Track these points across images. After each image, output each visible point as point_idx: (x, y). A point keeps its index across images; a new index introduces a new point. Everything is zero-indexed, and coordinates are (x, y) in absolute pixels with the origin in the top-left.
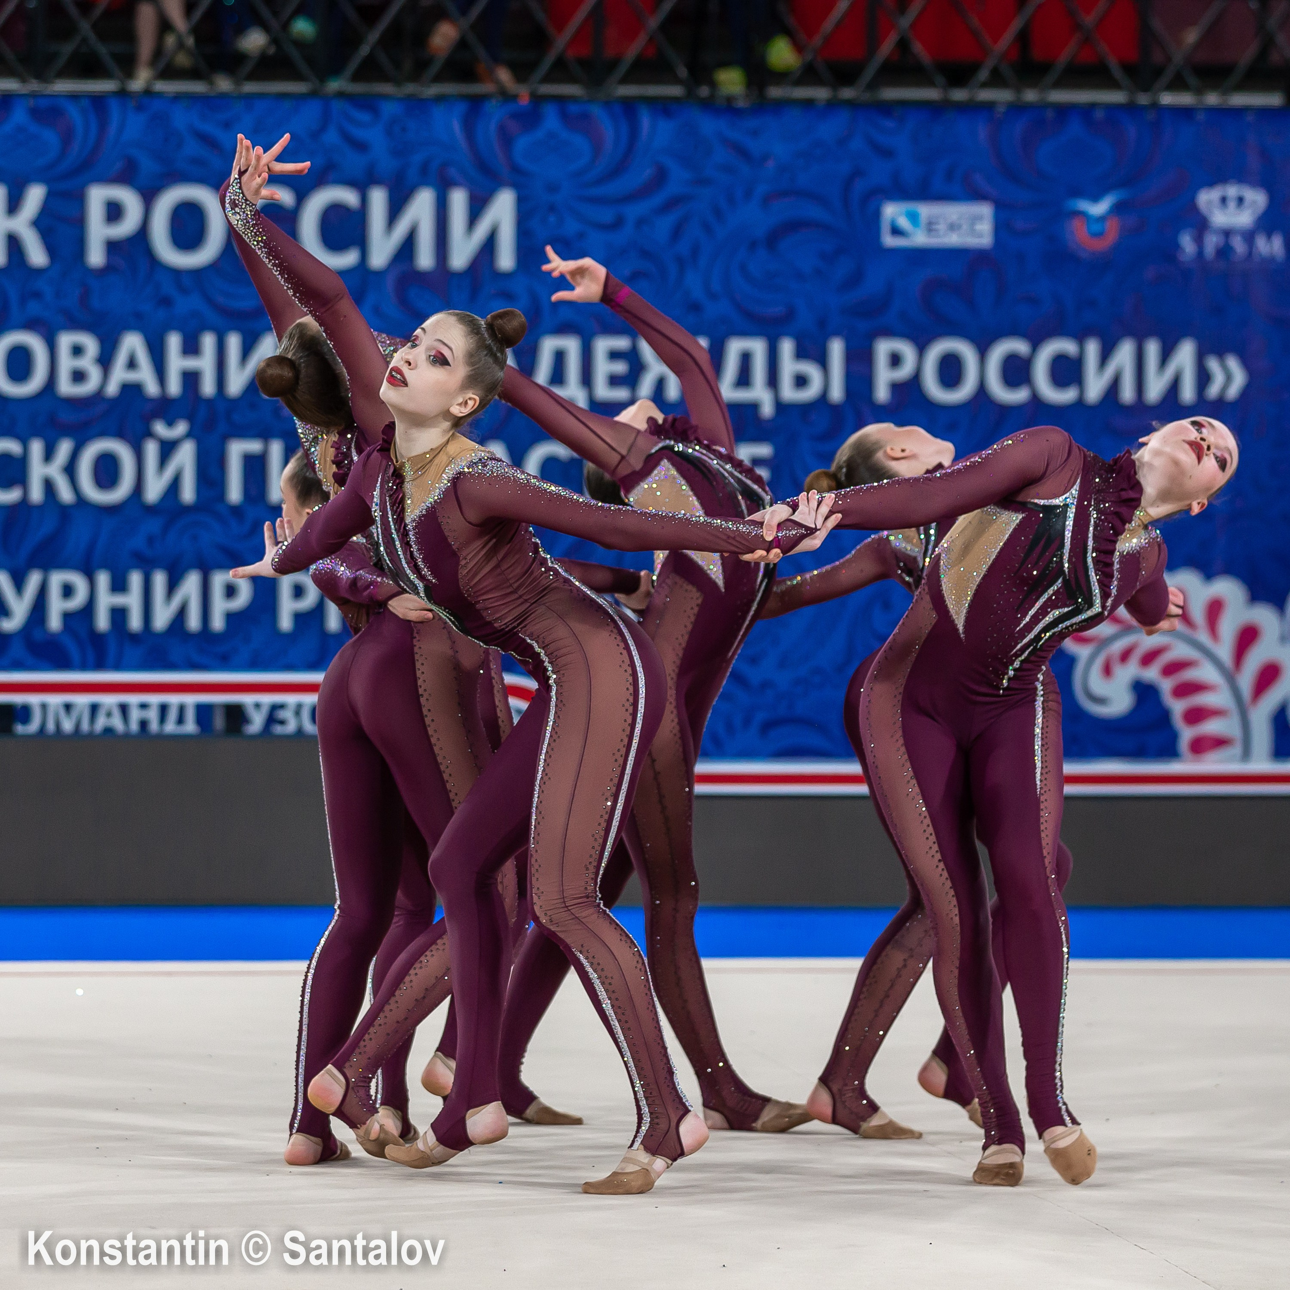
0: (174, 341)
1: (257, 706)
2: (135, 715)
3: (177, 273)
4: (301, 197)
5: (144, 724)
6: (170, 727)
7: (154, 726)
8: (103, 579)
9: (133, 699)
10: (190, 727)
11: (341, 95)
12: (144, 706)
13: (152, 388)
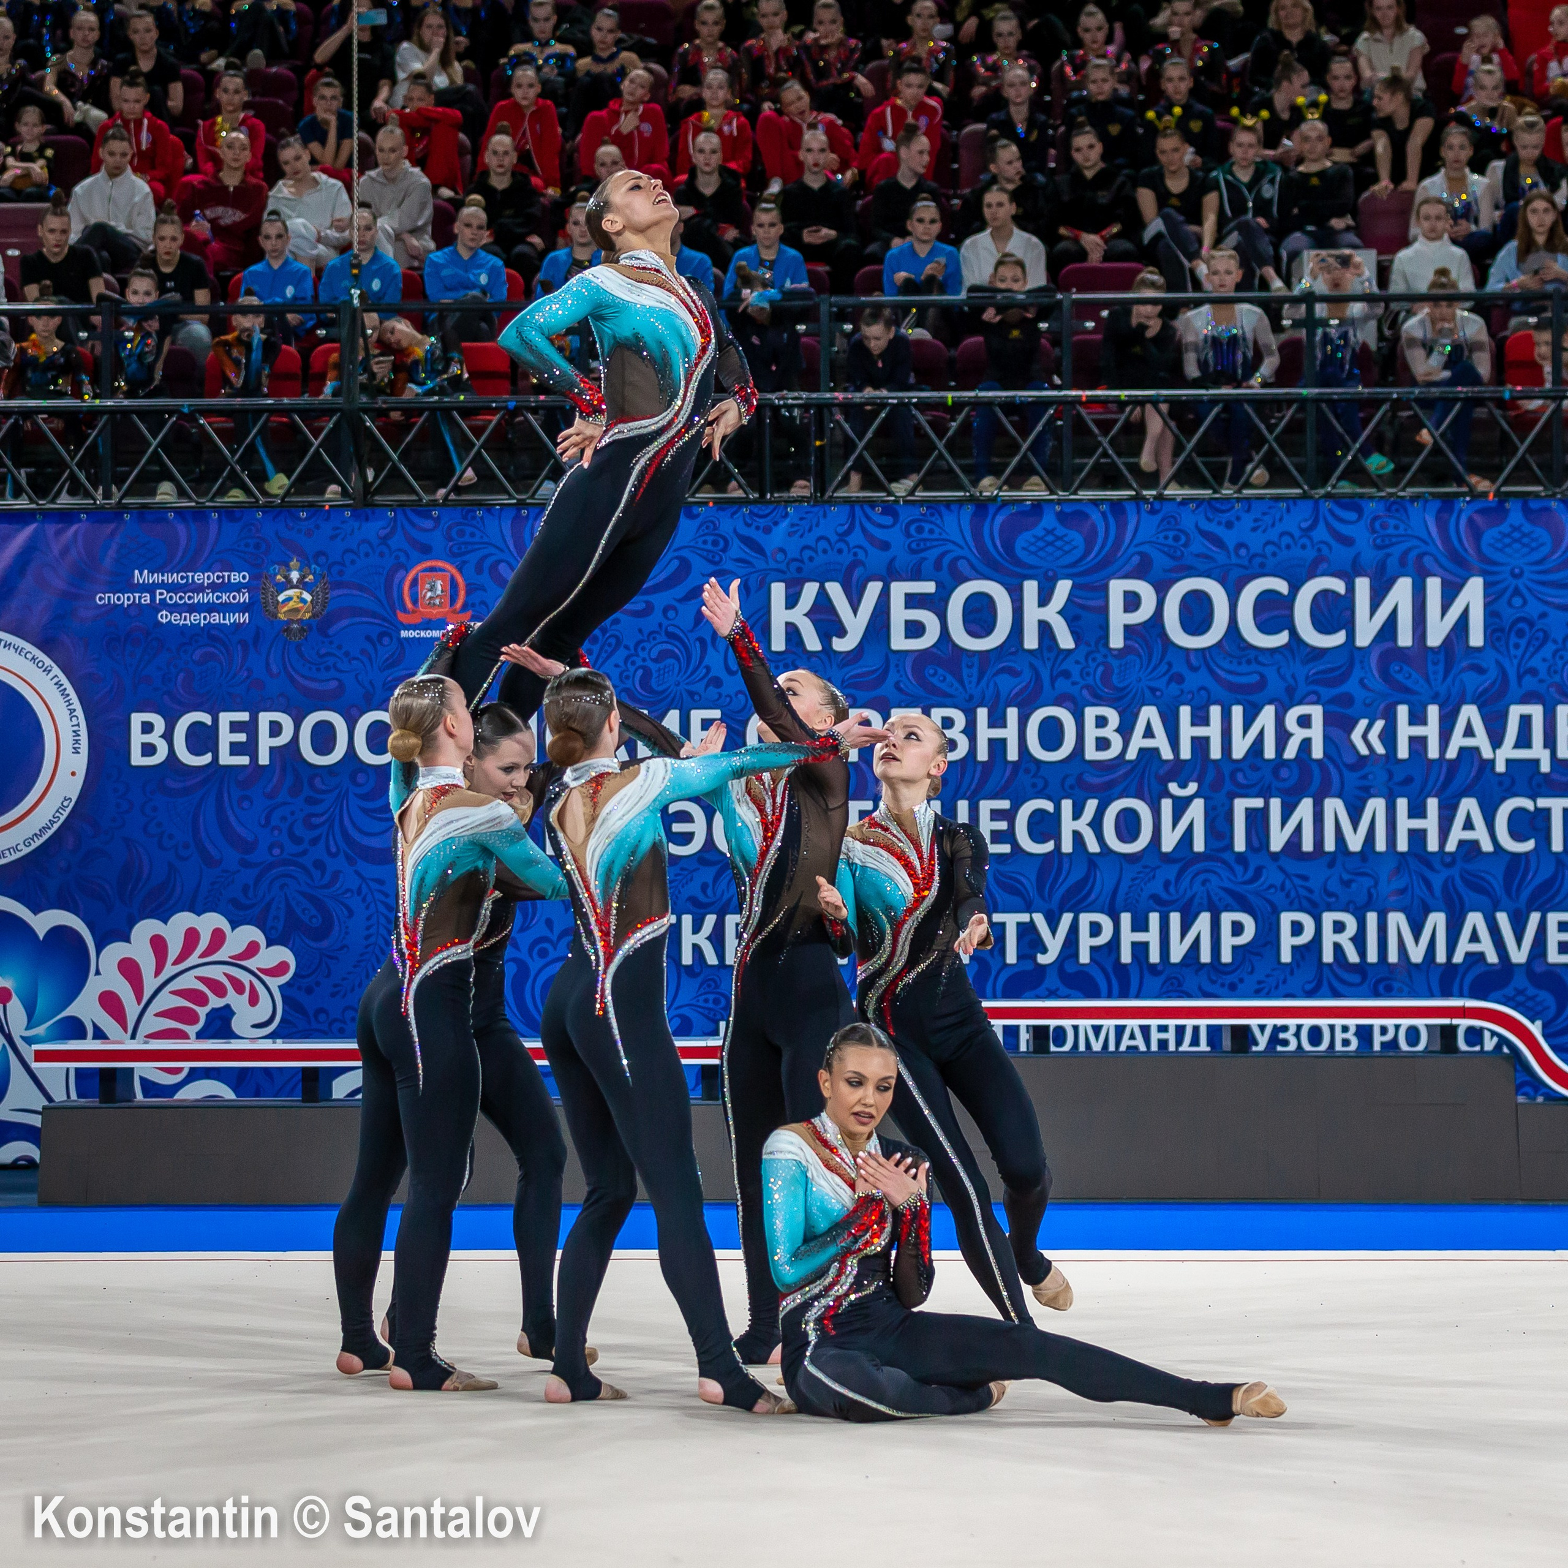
0: (1185, 712)
1: (1262, 1028)
2: (1155, 1036)
3: (1187, 651)
4: (1295, 589)
5: (1163, 1044)
6: (1185, 1047)
7: (1172, 1047)
8: (1126, 918)
9: (1154, 1023)
10: (1204, 1047)
11: (1328, 496)
12: (1163, 1029)
13: (1167, 754)
